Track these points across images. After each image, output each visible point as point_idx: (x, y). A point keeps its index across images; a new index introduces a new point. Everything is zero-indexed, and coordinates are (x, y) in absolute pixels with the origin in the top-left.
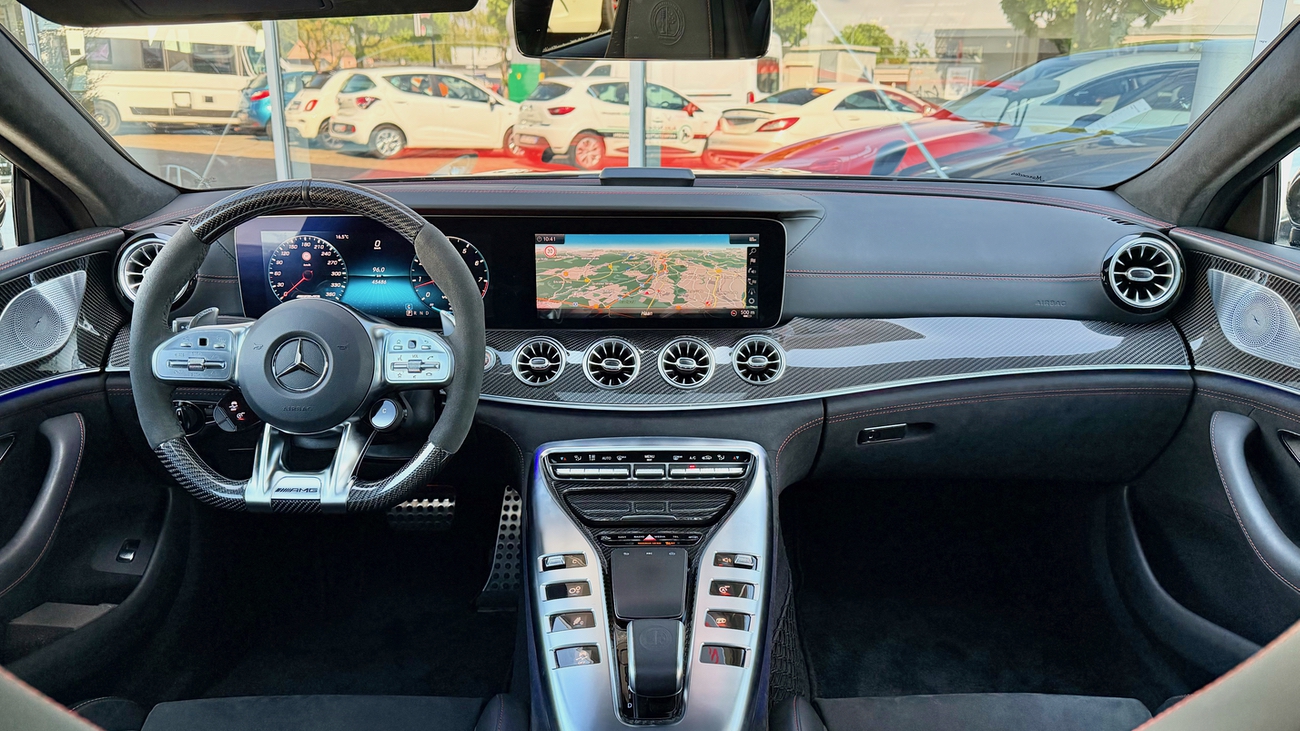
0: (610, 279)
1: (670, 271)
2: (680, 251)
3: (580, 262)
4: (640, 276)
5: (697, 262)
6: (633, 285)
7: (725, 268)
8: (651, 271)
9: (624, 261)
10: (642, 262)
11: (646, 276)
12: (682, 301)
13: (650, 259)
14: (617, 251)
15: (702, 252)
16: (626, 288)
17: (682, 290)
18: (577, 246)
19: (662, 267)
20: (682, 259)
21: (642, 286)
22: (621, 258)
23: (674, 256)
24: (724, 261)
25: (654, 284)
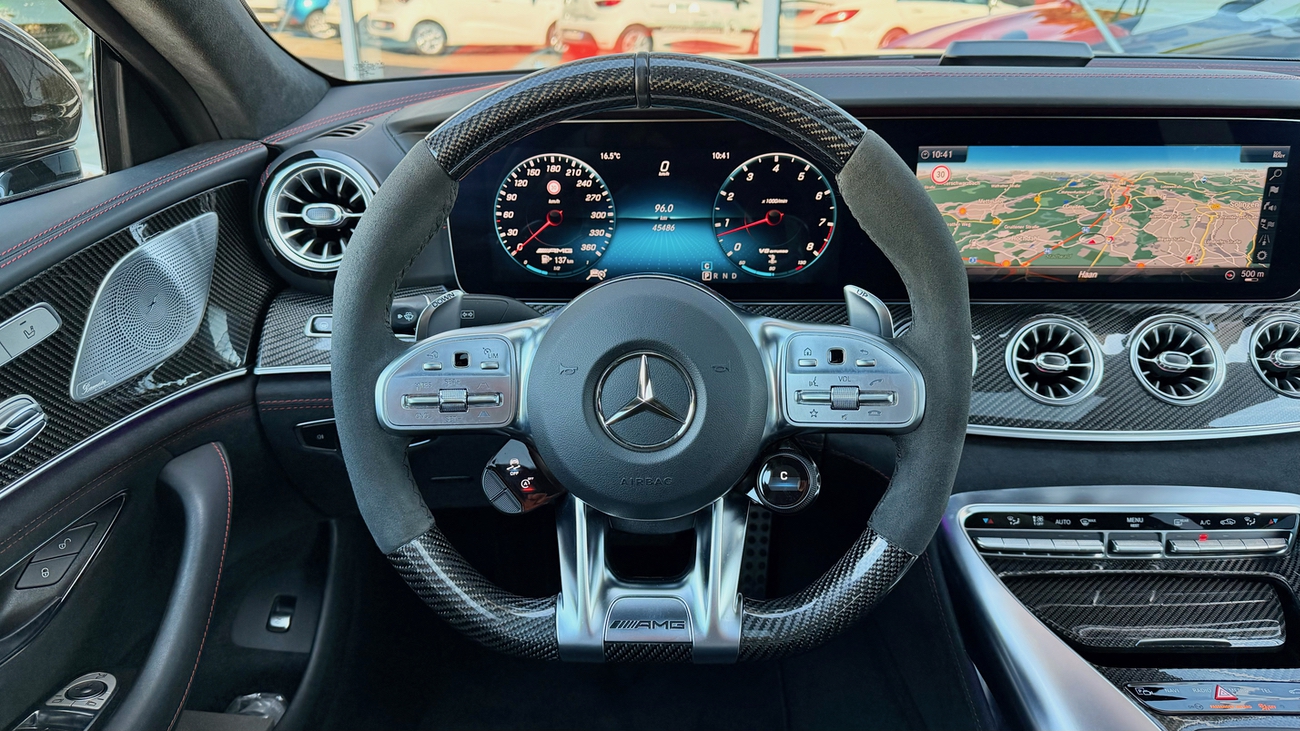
0: (1033, 220)
1: (1135, 206)
2: (1157, 174)
3: (988, 192)
4: (1085, 214)
5: (1181, 192)
6: (1071, 230)
7: (1227, 202)
8: (1105, 206)
9: (1061, 191)
10: (1091, 192)
11: (1094, 214)
12: (1149, 255)
13: (1105, 186)
14: (1050, 174)
15: (1192, 175)
16: (1058, 233)
17: (1151, 238)
18: (986, 166)
19: (1123, 200)
20: (1158, 186)
21: (1086, 230)
22: (1055, 185)
23: (1145, 182)
24: (1227, 190)
25: (1106, 228)
